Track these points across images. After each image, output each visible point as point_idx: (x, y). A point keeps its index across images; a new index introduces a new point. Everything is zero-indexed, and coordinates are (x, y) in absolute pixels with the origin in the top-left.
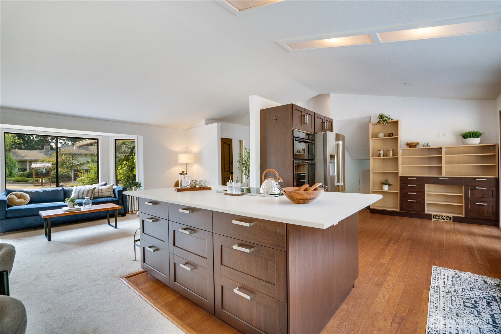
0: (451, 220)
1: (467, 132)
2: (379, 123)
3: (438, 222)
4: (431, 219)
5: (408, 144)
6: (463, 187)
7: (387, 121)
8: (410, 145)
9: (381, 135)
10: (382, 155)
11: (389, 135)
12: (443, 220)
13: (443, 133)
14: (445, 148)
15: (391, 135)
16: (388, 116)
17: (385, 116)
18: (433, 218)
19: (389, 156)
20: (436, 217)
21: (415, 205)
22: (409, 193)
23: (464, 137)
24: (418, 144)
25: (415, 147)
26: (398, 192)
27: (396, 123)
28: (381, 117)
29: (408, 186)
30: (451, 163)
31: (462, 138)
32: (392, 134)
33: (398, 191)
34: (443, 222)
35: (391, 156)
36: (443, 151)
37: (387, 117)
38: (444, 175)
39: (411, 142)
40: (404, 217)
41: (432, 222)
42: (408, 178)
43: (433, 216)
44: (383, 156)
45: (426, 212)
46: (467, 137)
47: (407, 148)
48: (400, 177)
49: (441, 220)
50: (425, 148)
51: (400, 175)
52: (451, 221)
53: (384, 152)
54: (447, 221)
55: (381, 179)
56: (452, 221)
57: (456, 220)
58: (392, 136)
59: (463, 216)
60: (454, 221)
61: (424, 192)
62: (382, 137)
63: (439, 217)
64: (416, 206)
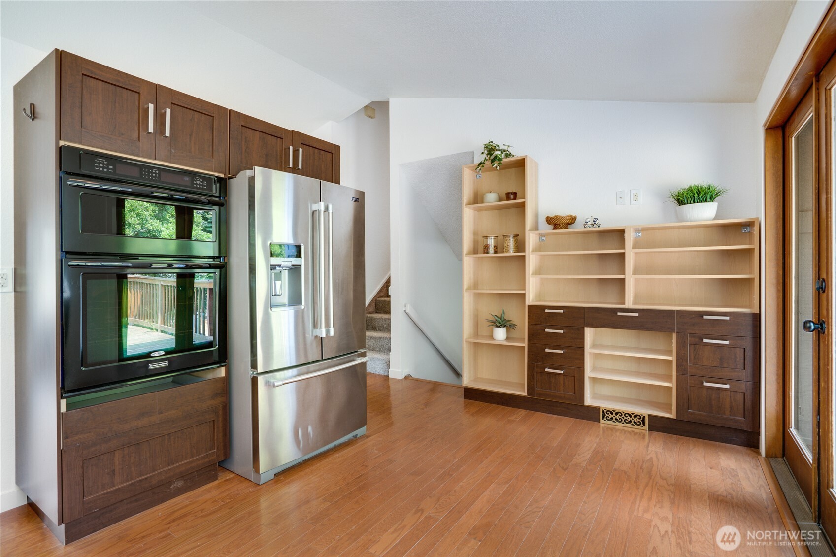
0: (644, 424)
1: (686, 186)
2: (482, 165)
3: (614, 428)
4: (599, 421)
5: (549, 220)
6: (674, 336)
7: (500, 160)
8: (555, 223)
9: (491, 198)
10: (491, 250)
11: (508, 196)
12: (626, 425)
13: (633, 192)
14: (637, 231)
15: (512, 196)
16: (506, 148)
17: (497, 148)
18: (603, 418)
19: (508, 251)
20: (611, 416)
21: (562, 382)
22: (547, 350)
23: (678, 200)
24: (573, 220)
25: (567, 228)
26: (524, 347)
27: (520, 164)
28: (490, 149)
29: (547, 330)
30: (650, 270)
31: (674, 204)
32: (515, 194)
33: (523, 345)
34: (626, 429)
35: (512, 252)
36: (629, 238)
37: (503, 151)
38: (629, 304)
39: (556, 214)
40: (537, 412)
41: (601, 430)
42: (547, 311)
43: (603, 412)
44: (496, 252)
45: (589, 401)
46: (686, 202)
47: (547, 229)
48: (529, 306)
49: (620, 424)
50: (588, 229)
51: (530, 300)
52: (644, 428)
53: (496, 242)
54: (636, 426)
55: (491, 309)
56: (647, 427)
57: (657, 425)
58: (515, 198)
59: (673, 416)
60: (651, 429)
61: (581, 348)
62: (492, 201)
63: (618, 417)
64: (564, 383)
